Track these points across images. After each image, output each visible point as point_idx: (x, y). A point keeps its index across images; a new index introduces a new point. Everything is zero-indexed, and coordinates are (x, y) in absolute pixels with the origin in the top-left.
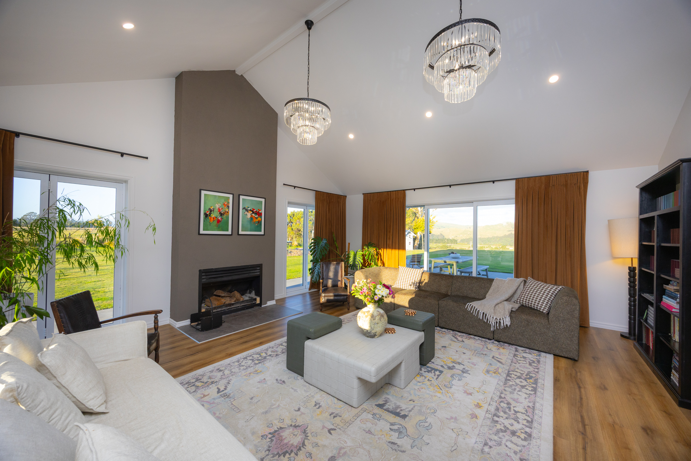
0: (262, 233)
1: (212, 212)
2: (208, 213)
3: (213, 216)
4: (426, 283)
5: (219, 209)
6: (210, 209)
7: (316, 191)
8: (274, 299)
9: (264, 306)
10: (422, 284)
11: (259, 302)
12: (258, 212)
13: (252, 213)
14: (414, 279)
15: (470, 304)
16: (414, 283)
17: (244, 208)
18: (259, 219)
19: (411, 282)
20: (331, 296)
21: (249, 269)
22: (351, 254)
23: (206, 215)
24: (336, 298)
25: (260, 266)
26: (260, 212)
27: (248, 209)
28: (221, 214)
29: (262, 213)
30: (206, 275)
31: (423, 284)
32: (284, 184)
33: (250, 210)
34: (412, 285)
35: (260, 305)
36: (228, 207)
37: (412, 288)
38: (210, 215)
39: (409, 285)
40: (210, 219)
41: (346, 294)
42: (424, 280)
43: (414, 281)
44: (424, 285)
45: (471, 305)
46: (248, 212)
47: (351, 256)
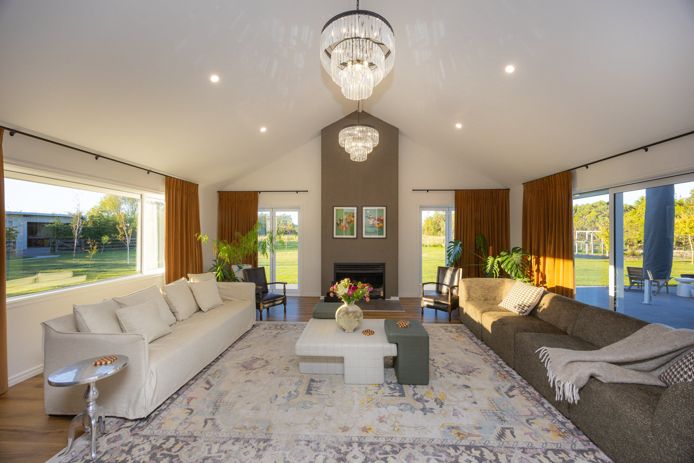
0: (384, 236)
1: (342, 222)
2: (339, 223)
3: (342, 224)
4: (544, 309)
5: (346, 219)
6: (340, 220)
7: (455, 190)
8: (398, 296)
9: (387, 300)
10: (539, 310)
11: (383, 296)
12: (380, 219)
13: (374, 220)
14: (522, 300)
15: (546, 348)
16: (521, 305)
17: (367, 217)
18: (381, 224)
19: (517, 303)
20: (431, 302)
21: (373, 266)
22: (488, 261)
23: (337, 224)
24: (436, 305)
25: (383, 265)
26: (381, 218)
27: (370, 217)
28: (348, 223)
29: (383, 220)
30: (339, 267)
31: (541, 310)
32: (413, 190)
33: (372, 218)
34: (517, 308)
35: (384, 298)
36: (353, 217)
37: (516, 312)
38: (340, 224)
39: (513, 307)
40: (341, 227)
41: (446, 303)
42: (544, 304)
43: (521, 302)
44: (542, 312)
45: (546, 350)
46: (370, 219)
47: (488, 263)
